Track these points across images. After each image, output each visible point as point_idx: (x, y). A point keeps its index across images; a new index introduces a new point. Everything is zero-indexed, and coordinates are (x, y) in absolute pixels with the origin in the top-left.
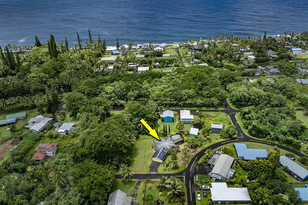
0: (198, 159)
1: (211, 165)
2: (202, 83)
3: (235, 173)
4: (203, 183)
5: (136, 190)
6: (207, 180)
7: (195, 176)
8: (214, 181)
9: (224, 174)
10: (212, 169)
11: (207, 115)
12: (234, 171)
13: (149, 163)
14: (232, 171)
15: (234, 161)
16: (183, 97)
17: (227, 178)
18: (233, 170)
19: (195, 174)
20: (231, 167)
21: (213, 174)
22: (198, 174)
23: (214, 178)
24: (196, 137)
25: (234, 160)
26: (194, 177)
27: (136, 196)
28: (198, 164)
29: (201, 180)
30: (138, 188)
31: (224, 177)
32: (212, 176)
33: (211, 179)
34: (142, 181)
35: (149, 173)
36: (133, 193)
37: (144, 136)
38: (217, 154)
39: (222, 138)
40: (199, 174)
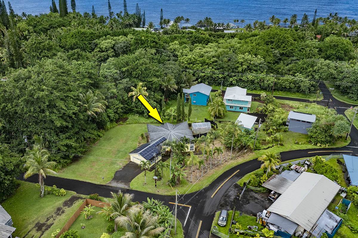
0: (240, 175)
1: (272, 192)
2: (281, 52)
3: (340, 224)
4: (236, 233)
5: (54, 215)
6: (250, 229)
7: (220, 212)
8: (272, 233)
9: (307, 222)
10: (271, 203)
11: (283, 104)
12: (339, 219)
13: (120, 165)
14: (330, 218)
15: (338, 194)
16: (238, 67)
17: (313, 233)
18: (335, 216)
19: (222, 206)
20: (329, 208)
21: (272, 215)
22: (229, 208)
23: (272, 227)
24: (248, 132)
25: (341, 191)
26: (217, 213)
27: (47, 229)
28: (236, 186)
29: (233, 223)
30: (63, 212)
31: (305, 231)
32: (270, 220)
33: (265, 227)
34: (82, 198)
35: (110, 183)
36: (42, 221)
37: (137, 117)
38: (292, 169)
39: (310, 142)
40: (232, 209)
